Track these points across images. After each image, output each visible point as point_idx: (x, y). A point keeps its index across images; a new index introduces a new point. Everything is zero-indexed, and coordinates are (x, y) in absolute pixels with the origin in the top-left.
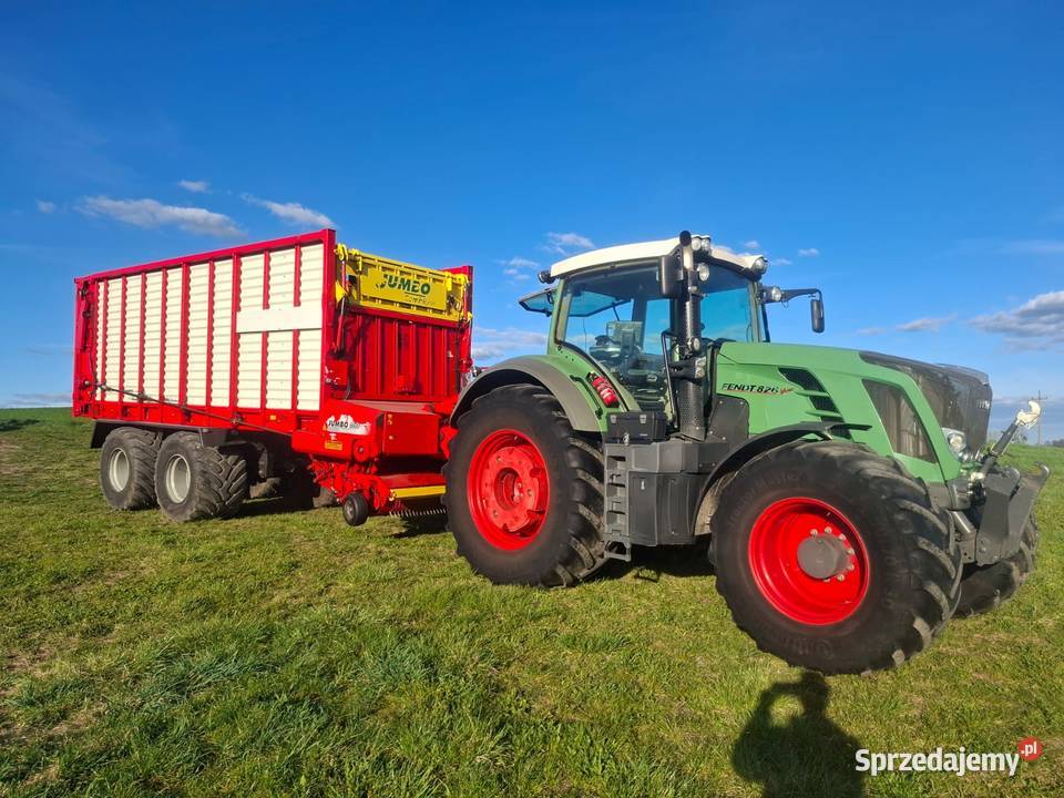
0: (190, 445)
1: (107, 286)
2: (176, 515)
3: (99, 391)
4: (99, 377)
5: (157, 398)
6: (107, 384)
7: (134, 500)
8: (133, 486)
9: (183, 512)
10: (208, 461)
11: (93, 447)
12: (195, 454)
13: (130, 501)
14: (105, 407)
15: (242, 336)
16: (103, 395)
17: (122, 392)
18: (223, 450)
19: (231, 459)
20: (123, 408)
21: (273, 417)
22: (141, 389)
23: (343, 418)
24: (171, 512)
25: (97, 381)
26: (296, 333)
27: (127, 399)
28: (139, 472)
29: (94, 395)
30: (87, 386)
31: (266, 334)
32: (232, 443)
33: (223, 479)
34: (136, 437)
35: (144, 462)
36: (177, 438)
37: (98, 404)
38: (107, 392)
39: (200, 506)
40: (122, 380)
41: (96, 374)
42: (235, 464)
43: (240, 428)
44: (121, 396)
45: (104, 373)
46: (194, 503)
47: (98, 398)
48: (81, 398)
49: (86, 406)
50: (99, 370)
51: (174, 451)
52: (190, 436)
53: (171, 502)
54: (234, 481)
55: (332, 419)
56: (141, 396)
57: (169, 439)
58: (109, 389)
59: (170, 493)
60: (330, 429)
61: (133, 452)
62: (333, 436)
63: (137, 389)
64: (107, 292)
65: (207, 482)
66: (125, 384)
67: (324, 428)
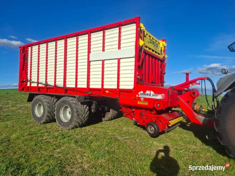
0: (71, 102)
1: (32, 48)
2: (65, 127)
3: (29, 83)
4: (29, 78)
5: (54, 85)
6: (32, 80)
7: (45, 120)
8: (45, 115)
9: (68, 126)
10: (78, 107)
11: (28, 101)
12: (73, 105)
13: (44, 121)
14: (31, 88)
15: (91, 62)
16: (30, 84)
17: (38, 83)
18: (82, 103)
19: (85, 106)
20: (38, 88)
21: (107, 92)
22: (46, 82)
23: (148, 92)
24: (63, 125)
25: (28, 80)
26: (119, 60)
27: (40, 85)
28: (48, 110)
29: (27, 84)
30: (24, 81)
31: (103, 61)
32: (86, 101)
33: (83, 114)
34: (46, 98)
35: (49, 107)
36: (65, 99)
37: (28, 87)
38: (32, 83)
39: (75, 124)
40: (38, 79)
41: (27, 77)
42: (86, 108)
43: (91, 95)
44: (38, 85)
45: (31, 77)
46: (73, 123)
47: (28, 85)
48: (22, 85)
49: (23, 88)
50: (29, 76)
51: (63, 103)
52: (70, 98)
53: (63, 122)
54: (86, 114)
55: (142, 92)
56: (46, 84)
57: (62, 99)
58: (33, 82)
59: (61, 119)
60: (140, 96)
61: (45, 104)
62: (142, 99)
63: (45, 82)
64: (32, 50)
65: (78, 115)
66: (39, 81)
67: (137, 96)
